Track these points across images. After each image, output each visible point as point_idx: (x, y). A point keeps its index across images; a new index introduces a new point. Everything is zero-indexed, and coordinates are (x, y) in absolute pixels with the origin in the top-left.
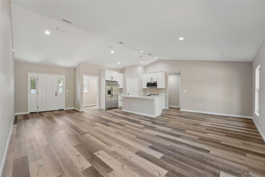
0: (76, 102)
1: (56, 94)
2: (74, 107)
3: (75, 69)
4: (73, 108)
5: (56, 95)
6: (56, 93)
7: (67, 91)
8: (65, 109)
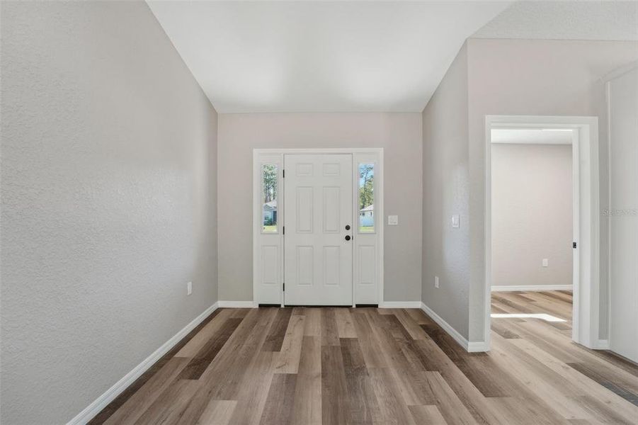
0: (437, 279)
1: (349, 233)
2: (423, 300)
3: (427, 111)
4: (418, 305)
5: (348, 238)
6: (348, 228)
7: (393, 220)
8: (384, 305)
